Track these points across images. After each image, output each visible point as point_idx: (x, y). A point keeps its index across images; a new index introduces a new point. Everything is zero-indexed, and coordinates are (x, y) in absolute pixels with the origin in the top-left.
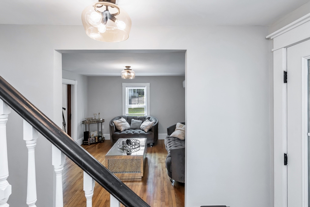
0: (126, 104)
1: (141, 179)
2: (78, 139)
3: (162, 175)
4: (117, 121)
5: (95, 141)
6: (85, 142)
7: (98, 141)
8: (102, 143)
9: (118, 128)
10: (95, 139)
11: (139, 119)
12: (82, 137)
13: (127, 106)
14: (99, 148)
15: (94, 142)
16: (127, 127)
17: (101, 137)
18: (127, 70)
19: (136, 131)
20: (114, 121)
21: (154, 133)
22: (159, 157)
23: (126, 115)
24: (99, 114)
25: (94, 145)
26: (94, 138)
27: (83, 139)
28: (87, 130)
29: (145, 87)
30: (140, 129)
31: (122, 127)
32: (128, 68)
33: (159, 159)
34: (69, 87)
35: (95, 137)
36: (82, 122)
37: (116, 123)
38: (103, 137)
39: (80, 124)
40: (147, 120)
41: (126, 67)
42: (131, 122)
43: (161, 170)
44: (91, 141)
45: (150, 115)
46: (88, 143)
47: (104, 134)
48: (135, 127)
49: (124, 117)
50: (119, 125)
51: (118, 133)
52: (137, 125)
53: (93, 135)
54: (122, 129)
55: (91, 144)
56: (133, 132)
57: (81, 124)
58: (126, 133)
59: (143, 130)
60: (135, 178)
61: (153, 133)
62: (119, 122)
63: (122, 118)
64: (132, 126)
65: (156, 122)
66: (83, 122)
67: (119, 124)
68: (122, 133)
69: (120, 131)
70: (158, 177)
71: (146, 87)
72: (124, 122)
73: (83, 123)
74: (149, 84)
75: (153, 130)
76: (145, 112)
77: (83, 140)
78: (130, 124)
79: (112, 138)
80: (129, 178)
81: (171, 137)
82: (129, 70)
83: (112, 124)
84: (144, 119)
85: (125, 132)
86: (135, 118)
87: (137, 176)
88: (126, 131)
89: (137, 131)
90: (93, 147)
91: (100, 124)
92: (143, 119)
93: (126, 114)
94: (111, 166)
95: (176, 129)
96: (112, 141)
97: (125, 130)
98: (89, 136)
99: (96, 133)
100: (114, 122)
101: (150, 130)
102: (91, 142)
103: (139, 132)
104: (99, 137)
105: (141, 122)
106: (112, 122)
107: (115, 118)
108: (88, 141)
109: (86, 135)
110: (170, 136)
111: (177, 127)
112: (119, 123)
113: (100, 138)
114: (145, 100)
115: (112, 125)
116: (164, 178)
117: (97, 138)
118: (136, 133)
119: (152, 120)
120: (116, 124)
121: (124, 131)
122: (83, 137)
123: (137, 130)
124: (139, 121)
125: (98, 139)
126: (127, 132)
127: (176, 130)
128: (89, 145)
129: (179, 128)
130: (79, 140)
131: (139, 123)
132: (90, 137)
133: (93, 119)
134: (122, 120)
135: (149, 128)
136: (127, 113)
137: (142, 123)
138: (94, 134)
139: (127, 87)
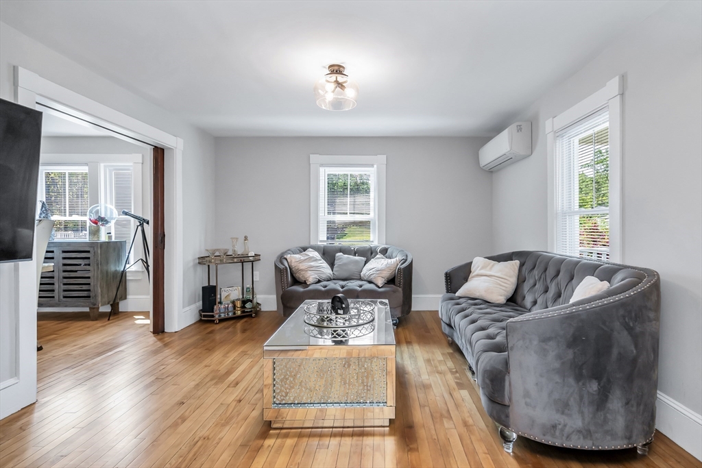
0: (321, 214)
1: (388, 428)
2: (183, 308)
3: (454, 413)
4: (297, 256)
5: (234, 313)
6: (205, 316)
7: (243, 312)
8: (254, 319)
9: (300, 276)
10: (234, 307)
11: (355, 253)
12: (199, 301)
13: (324, 217)
14: (244, 331)
15: (231, 314)
16: (323, 273)
17: (251, 301)
18: (334, 79)
19: (349, 284)
20: (288, 256)
21: (403, 290)
22: (426, 356)
23: (319, 243)
24: (246, 238)
25: (231, 322)
26: (231, 305)
27: (201, 308)
28: (213, 283)
29: (372, 166)
30: (361, 279)
31: (310, 272)
33: (428, 361)
34: (159, 154)
35: (233, 302)
36: (197, 261)
37: (293, 261)
38: (258, 303)
39: (192, 264)
40: (378, 256)
41: (330, 66)
42: (336, 262)
43: (447, 396)
44: (224, 313)
45: (386, 244)
46: (213, 316)
47: (258, 296)
48: (345, 275)
49: (316, 248)
50: (302, 266)
51: (299, 289)
52: (353, 268)
53: (228, 295)
54: (311, 277)
55: (221, 321)
56: (343, 287)
57: (195, 266)
58: (323, 289)
59: (370, 282)
60: (366, 424)
61: (400, 290)
62: (302, 258)
63: (310, 249)
64: (338, 271)
65: (406, 260)
66: (202, 261)
67: (301, 264)
68: (310, 288)
69: (305, 282)
70: (445, 421)
71: (375, 166)
72: (316, 260)
73: (199, 263)
74: (383, 158)
75: (400, 280)
76: (371, 235)
77: (200, 310)
78: (332, 265)
79: (283, 304)
80: (346, 425)
81: (460, 298)
83: (282, 264)
84: (372, 253)
85: (319, 287)
86: (345, 251)
87: (370, 415)
88: (322, 283)
89: (353, 285)
90: (228, 328)
91: (248, 266)
92: (368, 254)
93: (321, 241)
94: (282, 381)
95: (471, 275)
96: (282, 313)
97: (319, 281)
98: (218, 300)
99: (236, 292)
100: (286, 259)
101: (391, 281)
102: (223, 315)
103: (361, 286)
104: (244, 302)
105: (362, 260)
106: (282, 258)
107: (289, 250)
108: (213, 312)
109: (209, 295)
110: (457, 294)
111: (475, 269)
112: (301, 261)
113: (248, 305)
114: (372, 203)
115: (281, 267)
116: (465, 424)
117: (239, 304)
118: (351, 288)
119: (394, 255)
120: (293, 264)
121: (316, 283)
122: (201, 302)
123: (351, 281)
124: (357, 258)
125: (243, 307)
126: (325, 287)
127: (473, 277)
128: (217, 324)
129: (483, 272)
130: (187, 308)
131: (357, 262)
132: (220, 303)
133: (228, 254)
134: (311, 255)
135: (387, 274)
136: (322, 238)
137: (366, 262)
138: (230, 294)
139: (322, 165)
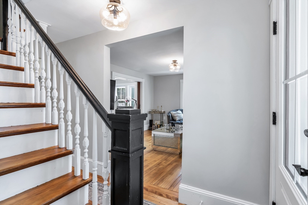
4: (174, 112)
6: (150, 128)
9: (174, 118)
10: (158, 126)
16: (182, 118)
18: (174, 64)
20: (171, 112)
24: (161, 106)
32: (175, 62)
34: (139, 84)
41: (173, 61)
44: (155, 128)
46: (152, 128)
50: (175, 115)
53: (156, 123)
54: (177, 119)
58: (180, 122)
62: (176, 113)
63: (179, 110)
68: (177, 122)
69: (175, 120)
72: (180, 114)
82: (176, 64)
91: (162, 115)
97: (180, 120)
98: (153, 124)
99: (159, 122)
104: (160, 125)
106: (169, 113)
107: (172, 110)
108: (152, 127)
109: (151, 122)
115: (169, 115)
120: (173, 115)
125: (160, 127)
133: (156, 111)
